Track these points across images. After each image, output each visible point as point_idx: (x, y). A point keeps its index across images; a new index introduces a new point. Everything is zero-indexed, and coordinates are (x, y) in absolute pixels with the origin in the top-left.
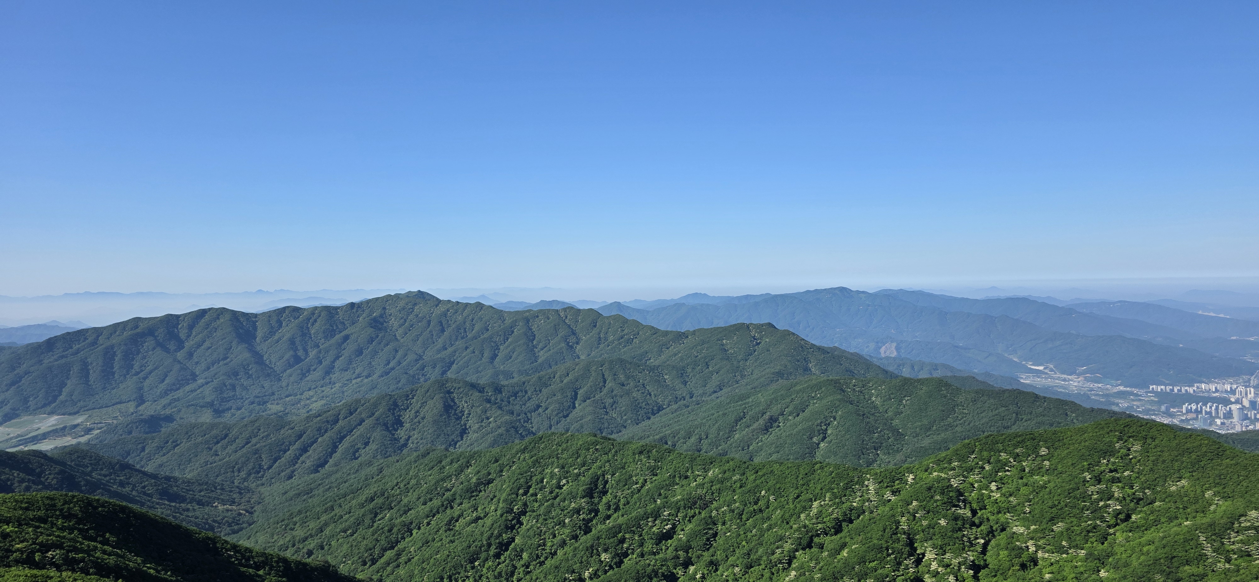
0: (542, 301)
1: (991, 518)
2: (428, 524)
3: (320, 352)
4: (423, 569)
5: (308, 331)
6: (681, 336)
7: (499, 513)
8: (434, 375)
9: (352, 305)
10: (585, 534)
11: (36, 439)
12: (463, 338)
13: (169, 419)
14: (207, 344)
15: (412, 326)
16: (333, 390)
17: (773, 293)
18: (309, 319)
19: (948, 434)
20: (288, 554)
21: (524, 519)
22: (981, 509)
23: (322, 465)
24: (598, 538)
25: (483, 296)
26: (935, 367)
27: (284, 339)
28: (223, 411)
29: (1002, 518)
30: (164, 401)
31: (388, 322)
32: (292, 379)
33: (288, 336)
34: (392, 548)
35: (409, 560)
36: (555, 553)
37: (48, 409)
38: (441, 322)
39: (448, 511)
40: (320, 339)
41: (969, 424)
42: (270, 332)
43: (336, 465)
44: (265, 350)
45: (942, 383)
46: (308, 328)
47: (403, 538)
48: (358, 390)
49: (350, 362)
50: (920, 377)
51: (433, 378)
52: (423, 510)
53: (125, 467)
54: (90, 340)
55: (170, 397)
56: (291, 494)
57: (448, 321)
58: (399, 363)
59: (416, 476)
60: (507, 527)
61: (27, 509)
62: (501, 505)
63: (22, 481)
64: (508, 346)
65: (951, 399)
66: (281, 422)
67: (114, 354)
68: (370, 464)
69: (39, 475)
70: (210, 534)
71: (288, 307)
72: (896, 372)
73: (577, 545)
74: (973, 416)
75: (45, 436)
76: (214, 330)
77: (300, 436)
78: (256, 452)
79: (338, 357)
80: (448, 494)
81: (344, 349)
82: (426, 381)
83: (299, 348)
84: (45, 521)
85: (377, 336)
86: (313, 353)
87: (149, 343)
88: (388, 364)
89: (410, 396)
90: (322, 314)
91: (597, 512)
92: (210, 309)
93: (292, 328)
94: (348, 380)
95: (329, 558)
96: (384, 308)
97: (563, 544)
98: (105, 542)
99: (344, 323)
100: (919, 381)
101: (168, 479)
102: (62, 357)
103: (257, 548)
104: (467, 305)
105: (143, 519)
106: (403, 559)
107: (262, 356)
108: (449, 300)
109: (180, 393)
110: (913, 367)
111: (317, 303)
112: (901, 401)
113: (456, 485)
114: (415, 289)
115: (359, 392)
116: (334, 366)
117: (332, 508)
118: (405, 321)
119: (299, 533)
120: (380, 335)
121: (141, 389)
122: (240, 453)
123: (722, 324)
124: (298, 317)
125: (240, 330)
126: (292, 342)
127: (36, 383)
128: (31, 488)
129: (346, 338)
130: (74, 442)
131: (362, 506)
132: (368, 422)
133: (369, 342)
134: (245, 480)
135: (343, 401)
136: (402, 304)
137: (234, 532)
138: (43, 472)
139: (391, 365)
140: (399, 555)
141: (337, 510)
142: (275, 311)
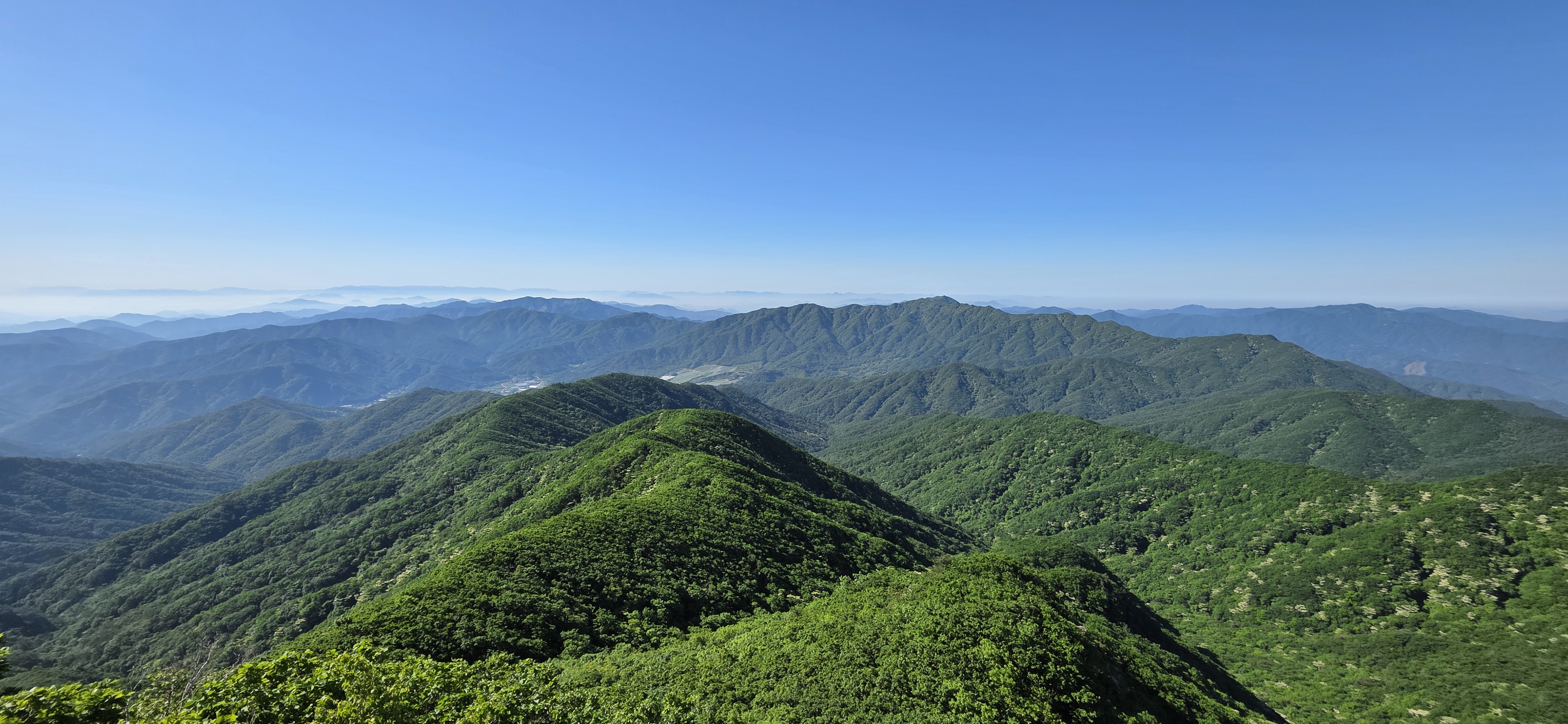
0: (1043, 307)
1: (1533, 550)
2: (943, 466)
3: (873, 337)
4: (937, 497)
5: (866, 322)
6: (1172, 343)
7: (996, 467)
8: (952, 359)
9: (896, 305)
10: (1067, 494)
11: (710, 379)
12: (976, 333)
13: (781, 374)
14: (803, 327)
15: (938, 322)
16: (881, 364)
17: (1278, 307)
18: (866, 314)
19: (1486, 459)
20: (848, 470)
21: (1016, 474)
22: (1519, 539)
23: (872, 415)
24: (1078, 499)
25: (993, 302)
26: (1478, 390)
27: (850, 327)
28: (812, 372)
29: (1549, 552)
30: (778, 362)
31: (920, 318)
32: (854, 354)
33: (853, 324)
34: (916, 479)
35: (928, 489)
36: (1040, 504)
37: (717, 361)
38: (959, 320)
39: (958, 459)
40: (873, 328)
41: (1517, 452)
42: (842, 322)
43: (880, 416)
44: (838, 333)
45: (1482, 406)
46: (866, 320)
47: (924, 473)
48: (897, 365)
49: (893, 346)
50: (1454, 398)
51: (951, 362)
52: (938, 456)
53: (756, 401)
54: (739, 320)
55: (781, 360)
56: (851, 431)
57: (965, 320)
58: (927, 349)
59: (935, 431)
60: (1002, 478)
61: (706, 419)
62: (998, 461)
63: (703, 403)
64: (1012, 342)
65: (1494, 423)
66: (846, 383)
67: (751, 331)
68: (903, 418)
69: (712, 400)
70: (802, 450)
71: (853, 305)
72: (1422, 391)
73: (1059, 501)
74: (1524, 444)
75: (715, 378)
76: (808, 318)
77: (858, 394)
78: (831, 401)
79: (885, 342)
80: (958, 447)
81: (889, 336)
82: (946, 363)
83: (860, 333)
84: (715, 428)
85: (912, 328)
86: (868, 338)
87: (770, 325)
88: (919, 348)
89: (934, 374)
90: (875, 311)
91: (1079, 479)
92: (806, 304)
93: (855, 320)
94: (891, 358)
95: (874, 478)
96: (918, 308)
97: (1048, 498)
98: (744, 445)
99: (889, 317)
100: (1452, 402)
101: (779, 411)
102: (724, 330)
103: (829, 463)
104: (980, 307)
105: (765, 433)
106: (923, 487)
107: (836, 338)
108: (966, 304)
109: (787, 358)
110: (1446, 387)
111: (873, 303)
112: (1425, 420)
113: (964, 442)
114: (941, 294)
115: (898, 367)
116: (882, 348)
117: (877, 445)
118: (933, 318)
119: (856, 458)
120: (915, 328)
121: (765, 353)
122: (820, 401)
123: (1217, 334)
124: (860, 312)
125: (823, 319)
126: (855, 329)
127: (711, 345)
128: (708, 407)
129: (891, 328)
130: (730, 382)
131: (897, 446)
132: (903, 389)
133: (906, 332)
134: (823, 418)
135: (887, 373)
136: (931, 305)
137: (816, 451)
138: (714, 398)
139: (921, 350)
140: (920, 484)
141: (880, 447)
142: (845, 307)
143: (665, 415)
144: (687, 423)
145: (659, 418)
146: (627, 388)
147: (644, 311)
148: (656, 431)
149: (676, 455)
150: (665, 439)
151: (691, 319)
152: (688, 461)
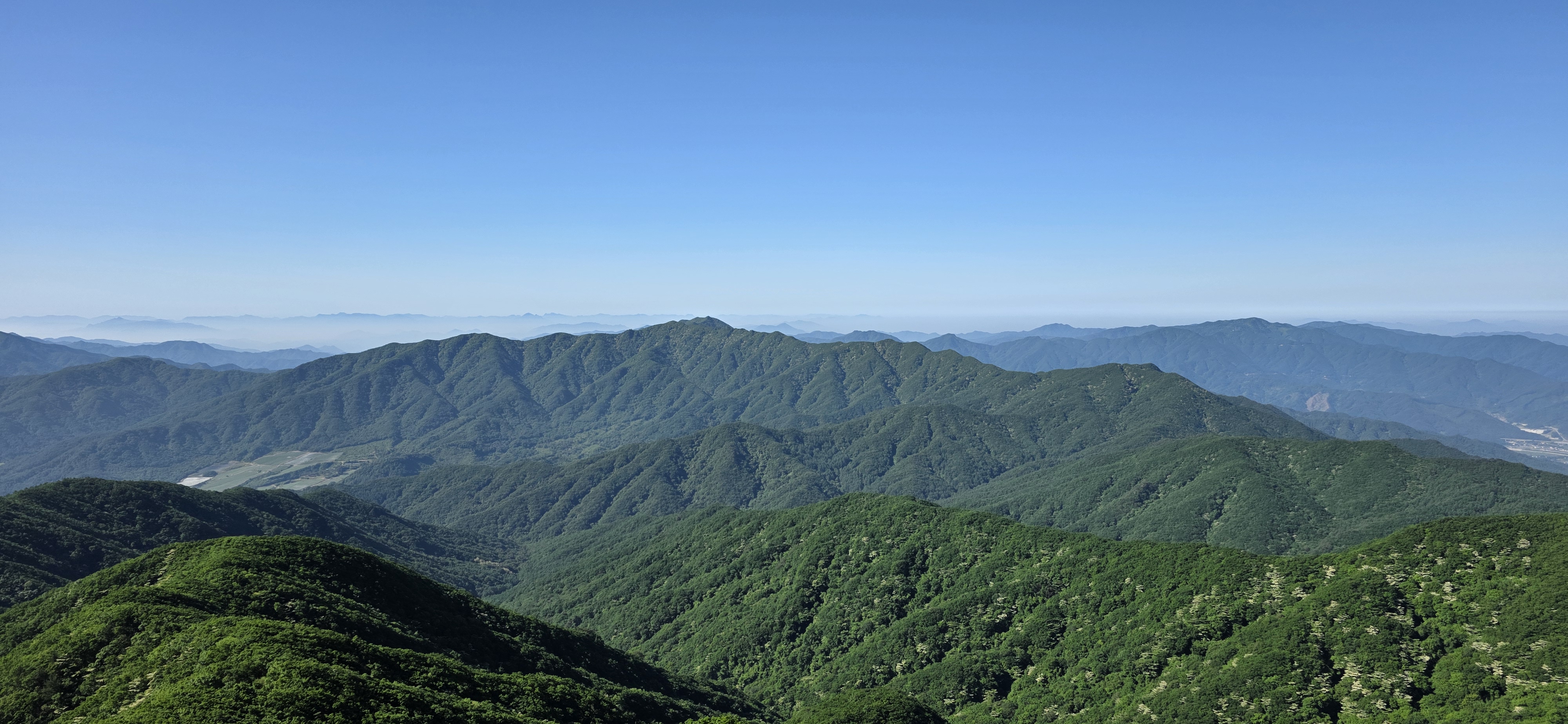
0: (856, 332)
1: (1442, 628)
2: (712, 595)
3: (594, 387)
4: (705, 648)
5: (581, 363)
6: (1032, 379)
7: (794, 586)
8: (724, 418)
9: (631, 333)
10: (899, 617)
11: (288, 478)
12: (758, 375)
13: (429, 460)
14: (469, 375)
15: (699, 359)
16: (609, 432)
17: (1160, 325)
18: (581, 349)
19: (1394, 516)
20: (554, 622)
21: (824, 596)
22: (1427, 617)
23: (595, 520)
24: (914, 625)
25: (784, 325)
26: (1384, 427)
27: (554, 371)
28: (487, 453)
29: (1458, 629)
30: (423, 440)
31: (672, 354)
32: (562, 418)
33: (558, 368)
34: (670, 620)
35: (689, 636)
36: (861, 639)
37: (301, 444)
38: (733, 355)
39: (736, 581)
40: (594, 373)
41: (1425, 504)
42: (538, 363)
43: (609, 520)
44: (533, 383)
45: (1388, 448)
46: (580, 359)
47: (683, 610)
48: (637, 433)
49: (628, 400)
50: (1359, 439)
51: (723, 422)
52: (705, 578)
53: (380, 512)
54: (344, 367)
55: (428, 435)
56: (559, 551)
57: (741, 355)
58: (684, 403)
59: (700, 537)
60: (804, 605)
62: (797, 577)
63: (271, 524)
64: (813, 386)
65: (1400, 469)
66: (549, 468)
67: (370, 385)
68: (648, 521)
69: (290, 517)
71: (558, 334)
72: (1327, 432)
73: (887, 631)
74: (1431, 494)
75: (297, 474)
76: (476, 359)
77: (570, 486)
78: (522, 501)
79: (614, 394)
80: (735, 561)
81: (621, 385)
82: (715, 425)
83: (571, 382)
85: (659, 371)
86: (585, 389)
87: (407, 372)
88: (672, 403)
89: (696, 443)
90: (597, 343)
91: (913, 592)
92: (472, 335)
93: (562, 359)
94: (625, 422)
95: (597, 628)
96: (668, 337)
97: (871, 628)
99: (621, 354)
100: (1358, 444)
101: (425, 527)
102: (315, 386)
104: (764, 334)
106: (682, 634)
107: (530, 391)
108: (742, 329)
109: (439, 431)
110: (1351, 426)
111: (592, 330)
112: (1329, 470)
113: (746, 551)
114: (703, 315)
115: (638, 435)
116: (610, 404)
117: (604, 571)
118: (692, 353)
119: (567, 597)
120: (663, 369)
121: (398, 424)
122: (504, 502)
123: (1089, 364)
124: (570, 346)
125: (505, 360)
126: (562, 375)
127: (288, 414)
128: (281, 531)
129: (624, 372)
130: (328, 482)
131: (637, 569)
133: (649, 377)
134: (509, 533)
135: (620, 446)
136: (687, 332)
137: (497, 592)
138: (293, 514)
139: (675, 405)
140: (677, 629)
141: (609, 573)
142: (544, 338)
143: (180, 552)
144: (226, 564)
145: (167, 560)
146: (101, 506)
147: (143, 354)
148: (158, 585)
149: (198, 627)
150: (176, 599)
151: (244, 366)
152: (221, 636)
